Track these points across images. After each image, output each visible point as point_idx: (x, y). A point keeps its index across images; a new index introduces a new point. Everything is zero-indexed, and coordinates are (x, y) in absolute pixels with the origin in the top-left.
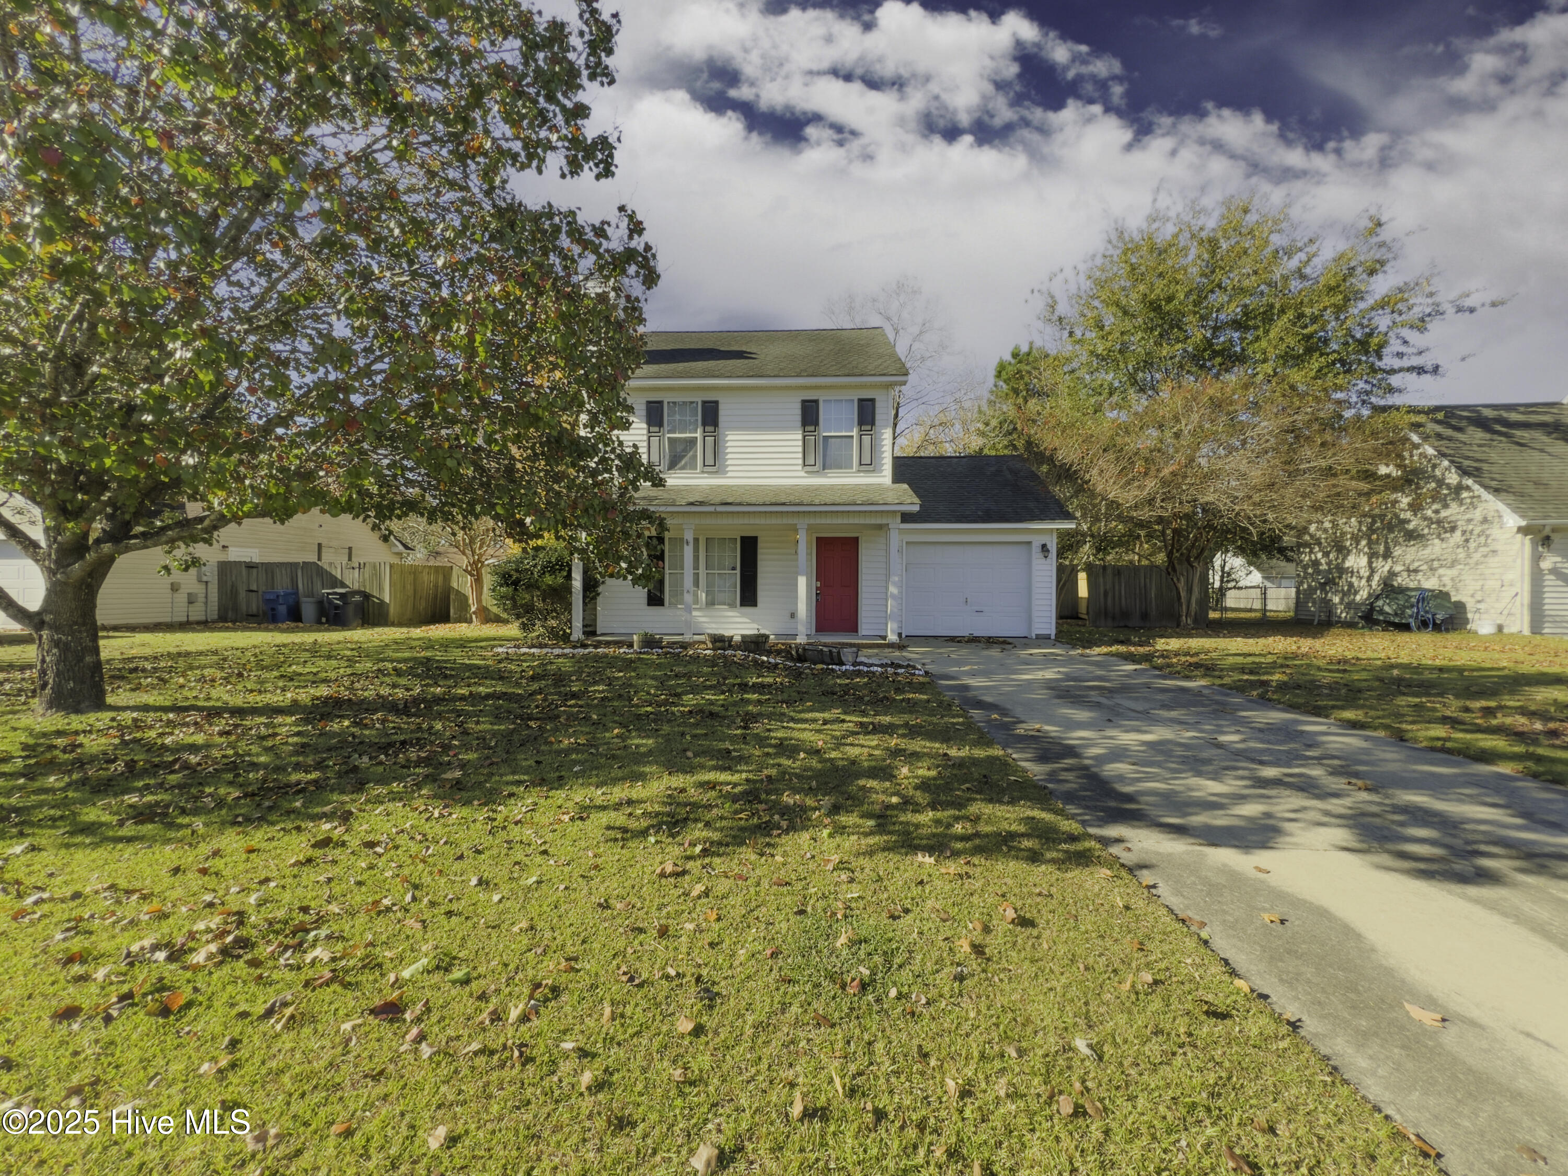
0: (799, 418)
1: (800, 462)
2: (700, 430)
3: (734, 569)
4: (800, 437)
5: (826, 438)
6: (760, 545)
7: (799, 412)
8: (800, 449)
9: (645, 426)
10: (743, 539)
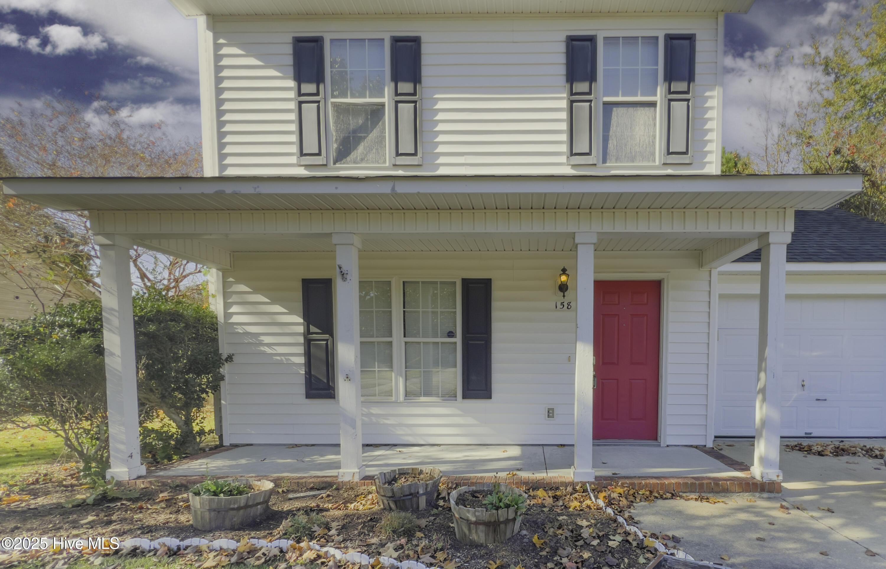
0: (562, 70)
1: (564, 148)
2: (388, 90)
3: (451, 334)
4: (564, 104)
5: (609, 106)
6: (496, 294)
7: (562, 59)
8: (564, 126)
9: (291, 84)
10: (467, 283)
